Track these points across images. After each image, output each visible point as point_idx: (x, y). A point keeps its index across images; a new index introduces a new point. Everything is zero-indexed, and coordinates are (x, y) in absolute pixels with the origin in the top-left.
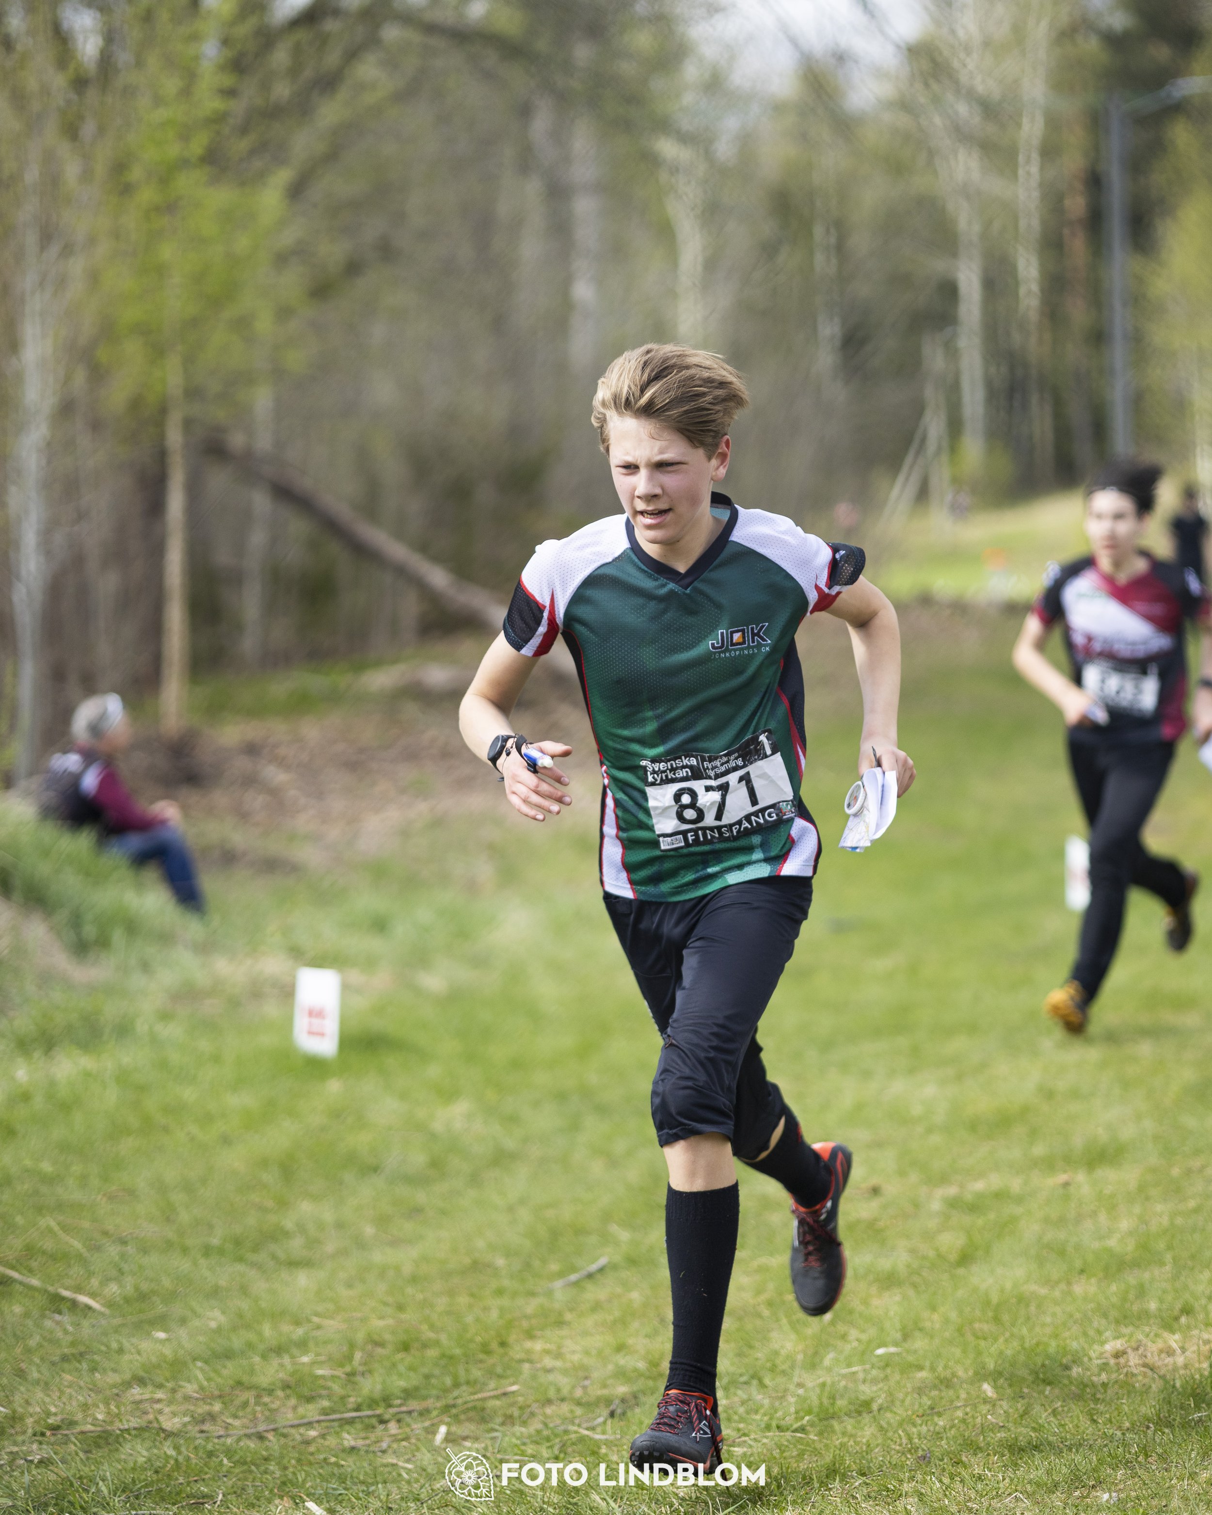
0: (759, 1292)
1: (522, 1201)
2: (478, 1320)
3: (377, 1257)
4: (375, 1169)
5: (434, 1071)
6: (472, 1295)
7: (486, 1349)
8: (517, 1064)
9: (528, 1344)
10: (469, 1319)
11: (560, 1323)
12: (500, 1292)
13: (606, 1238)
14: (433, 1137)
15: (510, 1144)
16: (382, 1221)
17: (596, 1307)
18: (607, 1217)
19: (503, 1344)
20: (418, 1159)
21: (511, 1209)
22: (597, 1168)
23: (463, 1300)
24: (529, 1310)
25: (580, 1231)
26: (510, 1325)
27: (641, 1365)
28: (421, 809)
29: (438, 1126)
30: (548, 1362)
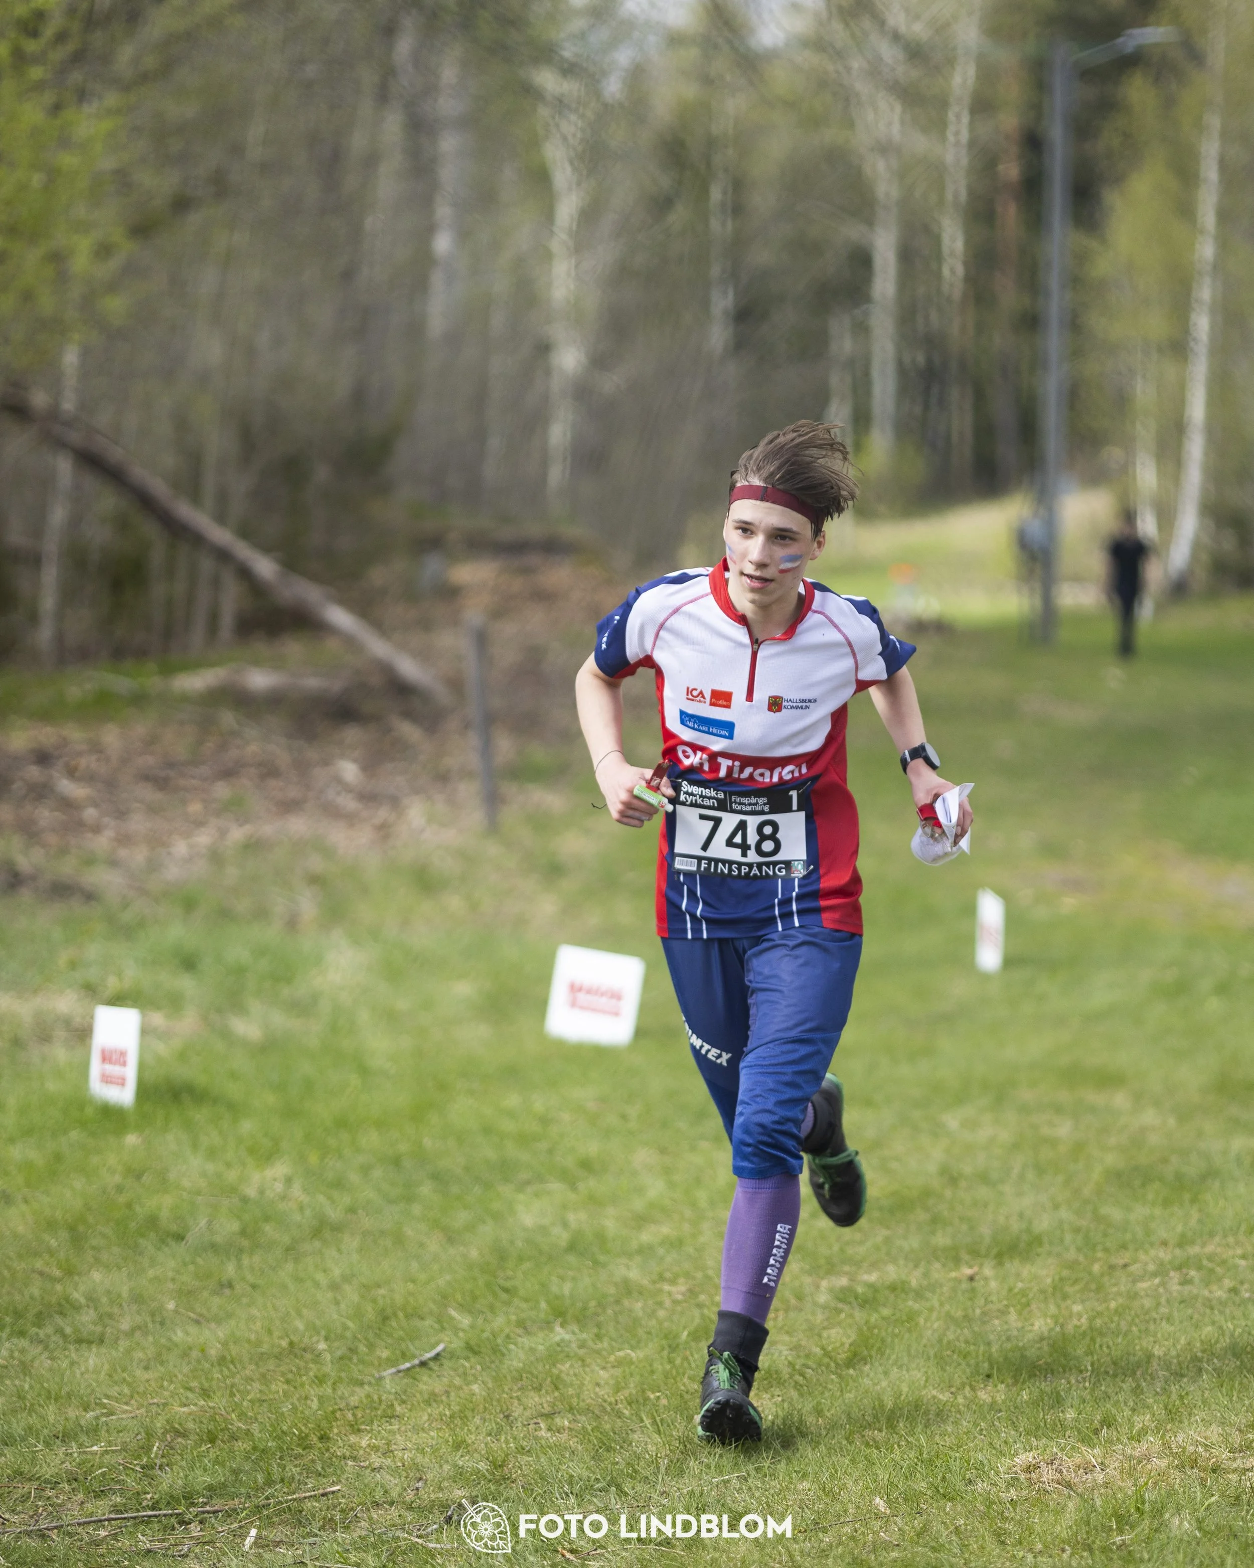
0: (617, 1389)
1: (347, 1278)
2: (295, 1409)
3: (179, 1336)
4: (180, 1237)
5: (247, 1126)
6: (288, 1382)
7: (303, 1442)
8: (342, 1123)
9: (353, 1439)
10: (286, 1408)
11: (390, 1416)
12: (320, 1380)
13: (443, 1322)
14: (245, 1200)
15: (334, 1214)
16: (186, 1295)
17: (432, 1399)
18: (444, 1298)
19: (323, 1438)
20: (228, 1227)
21: (334, 1287)
22: (434, 1244)
23: (278, 1387)
24: (354, 1401)
25: (414, 1314)
26: (331, 1417)
27: (483, 1466)
28: (237, 834)
29: (251, 1192)
30: (376, 1460)
